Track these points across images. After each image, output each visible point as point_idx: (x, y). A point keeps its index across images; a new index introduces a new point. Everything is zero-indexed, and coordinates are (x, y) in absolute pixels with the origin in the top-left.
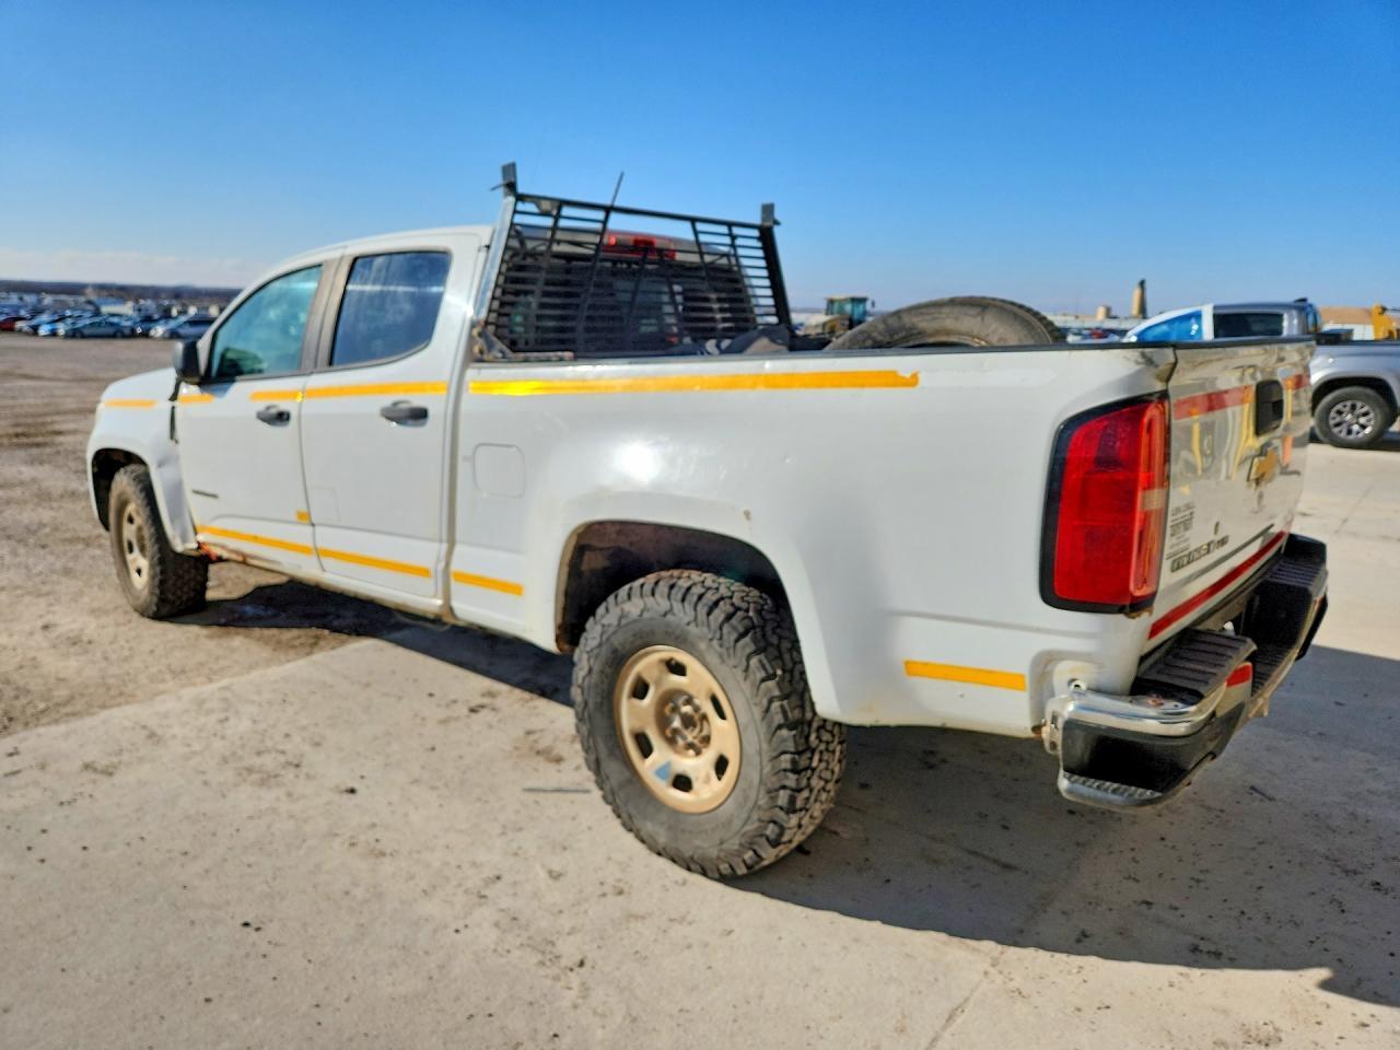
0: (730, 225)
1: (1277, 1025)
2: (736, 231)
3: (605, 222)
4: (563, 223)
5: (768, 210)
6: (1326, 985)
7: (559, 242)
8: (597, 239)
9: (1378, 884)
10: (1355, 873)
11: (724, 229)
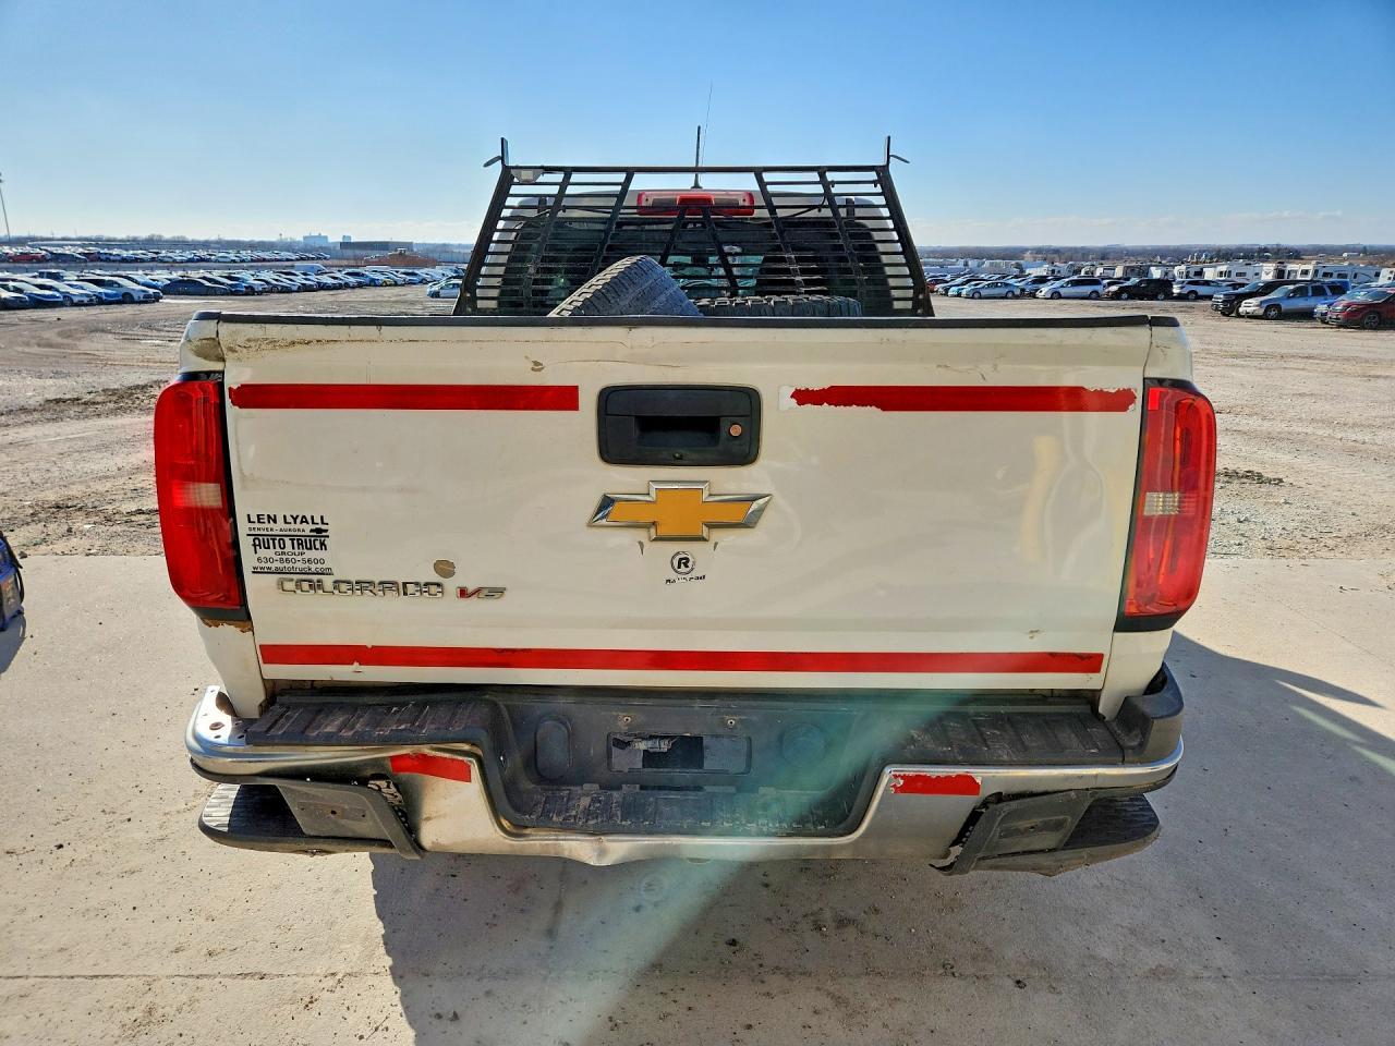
0: (822, 171)
2: (830, 176)
3: (626, 184)
7: (565, 208)
8: (612, 202)
11: (815, 176)
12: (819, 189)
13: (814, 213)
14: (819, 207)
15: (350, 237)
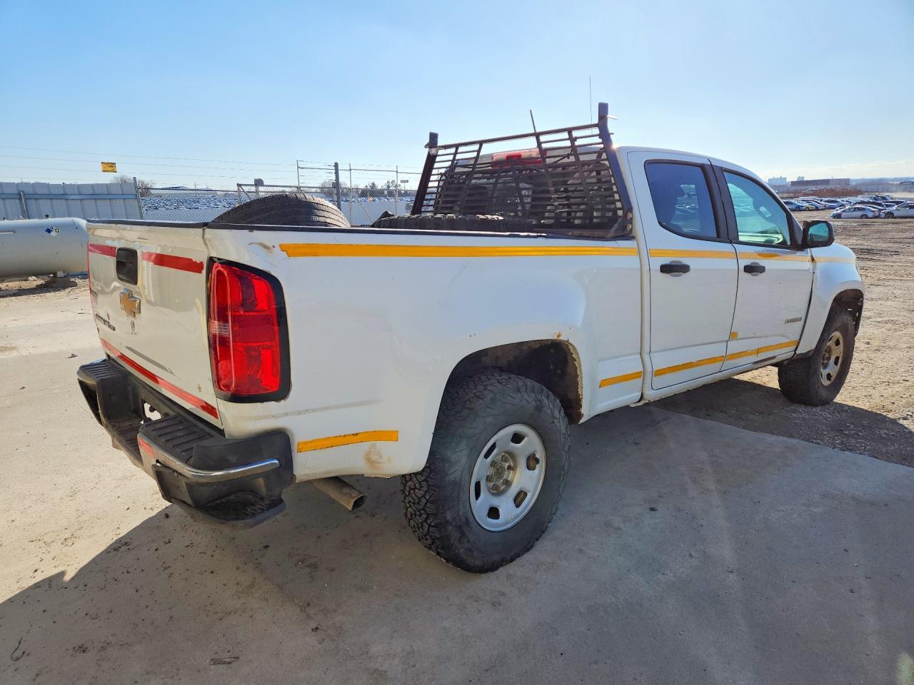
0: (570, 131)
1: (67, 547)
2: (575, 134)
3: (479, 151)
4: (458, 157)
5: (603, 109)
6: (63, 574)
7: (455, 167)
9: (84, 651)
10: (103, 648)
11: (565, 135)
12: (568, 143)
13: (566, 160)
14: (568, 156)
15: (803, 178)
